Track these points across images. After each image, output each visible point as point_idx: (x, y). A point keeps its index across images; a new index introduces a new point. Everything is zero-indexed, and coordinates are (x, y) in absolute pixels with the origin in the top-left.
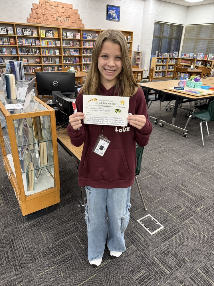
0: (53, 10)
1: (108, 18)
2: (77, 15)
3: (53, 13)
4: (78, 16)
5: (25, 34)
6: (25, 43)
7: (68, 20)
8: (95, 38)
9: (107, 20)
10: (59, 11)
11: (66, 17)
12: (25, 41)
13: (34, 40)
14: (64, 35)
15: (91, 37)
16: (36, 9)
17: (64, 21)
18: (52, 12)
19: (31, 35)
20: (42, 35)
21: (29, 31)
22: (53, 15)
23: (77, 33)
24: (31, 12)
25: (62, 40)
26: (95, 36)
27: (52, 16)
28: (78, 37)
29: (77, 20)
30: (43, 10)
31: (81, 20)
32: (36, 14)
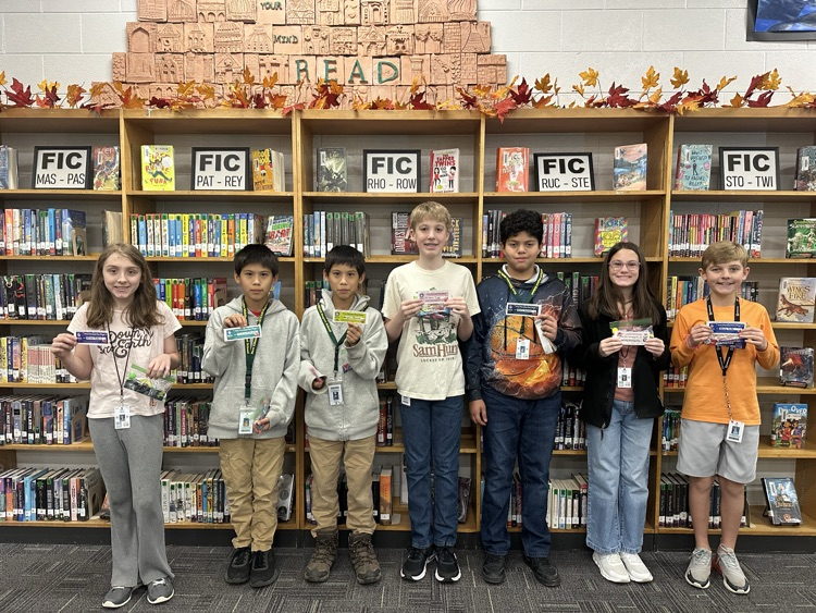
0: (280, 16)
1: (765, 24)
2: (466, 28)
3: (277, 39)
4: (471, 37)
5: (46, 179)
6: (22, 240)
7: (388, 72)
8: (616, 178)
9: (753, 35)
10: (323, 20)
11: (373, 52)
12: (23, 225)
13: (65, 212)
14: (329, 173)
15: (586, 173)
16: (160, 27)
17: (357, 81)
18: (269, 30)
19: (83, 186)
20: (146, 176)
21: (74, 161)
22: (280, 48)
23: (438, 154)
24: (122, 49)
25: (298, 206)
26: (616, 164)
27: (268, 60)
28: (444, 182)
29: (470, 63)
30: (208, 29)
31: (503, 64)
32: (152, 59)
